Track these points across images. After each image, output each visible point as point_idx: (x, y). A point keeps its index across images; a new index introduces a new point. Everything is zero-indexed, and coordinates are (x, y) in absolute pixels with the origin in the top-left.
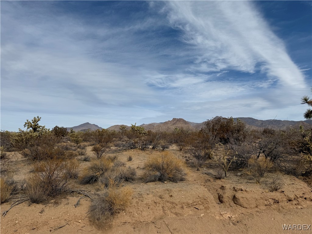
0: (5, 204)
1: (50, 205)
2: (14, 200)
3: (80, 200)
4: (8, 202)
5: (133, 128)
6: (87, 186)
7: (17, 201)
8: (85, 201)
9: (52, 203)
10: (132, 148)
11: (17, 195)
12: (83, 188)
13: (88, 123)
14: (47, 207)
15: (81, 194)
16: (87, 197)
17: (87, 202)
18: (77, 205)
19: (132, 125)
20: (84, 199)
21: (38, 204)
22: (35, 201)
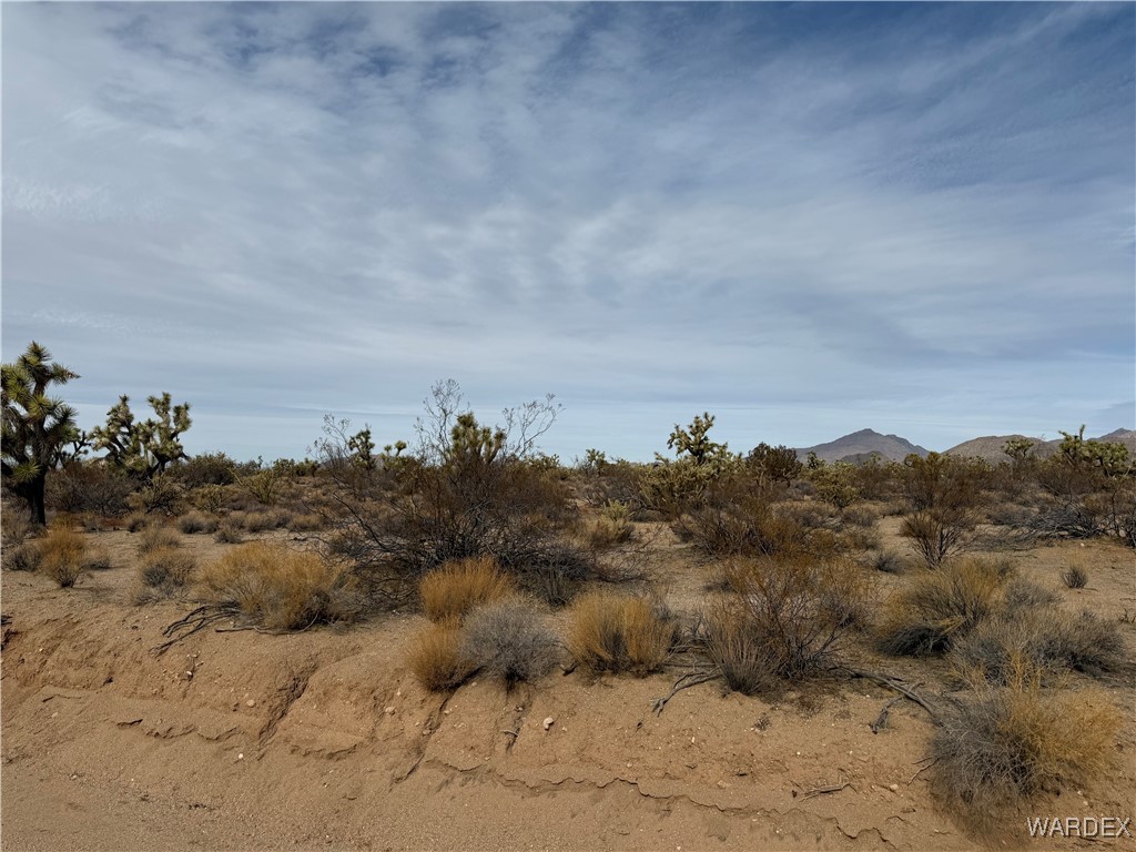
0: (655, 677)
1: (786, 707)
2: (679, 670)
3: (890, 710)
4: (663, 672)
5: (1070, 447)
6: (906, 662)
7: (688, 676)
8: (907, 717)
9: (792, 701)
10: (1076, 535)
11: (684, 657)
12: (892, 668)
13: (868, 432)
14: (778, 713)
15: (890, 689)
16: (915, 704)
17: (915, 721)
18: (880, 725)
19: (1063, 437)
20: (905, 710)
21: (748, 695)
22: (739, 685)
